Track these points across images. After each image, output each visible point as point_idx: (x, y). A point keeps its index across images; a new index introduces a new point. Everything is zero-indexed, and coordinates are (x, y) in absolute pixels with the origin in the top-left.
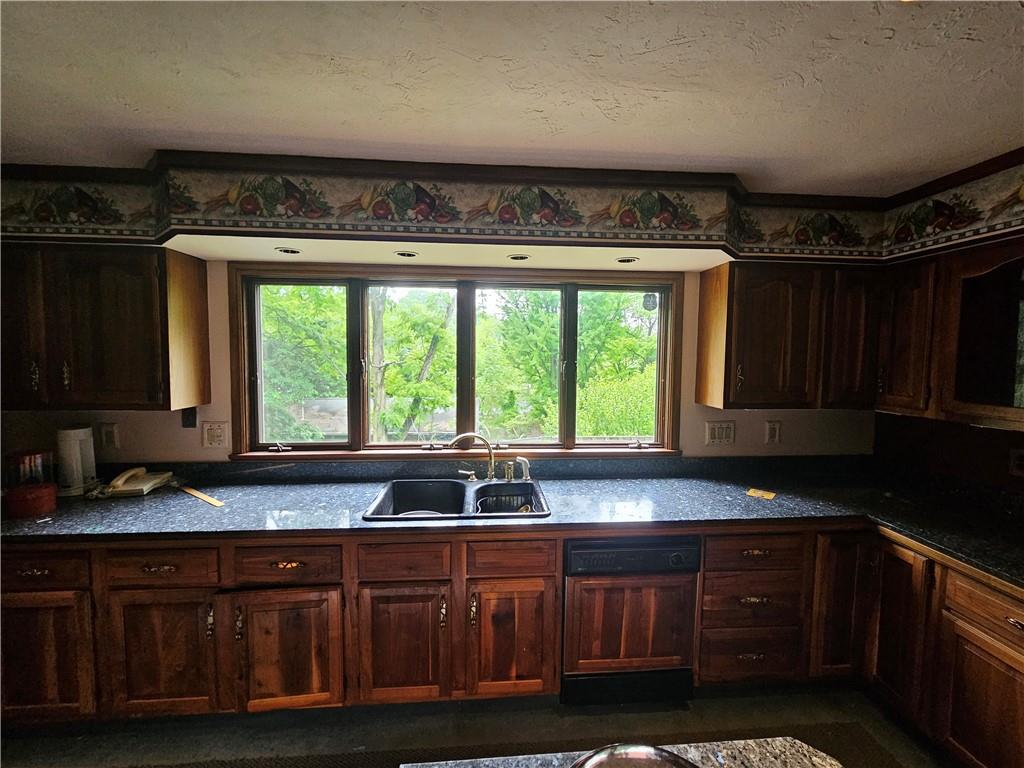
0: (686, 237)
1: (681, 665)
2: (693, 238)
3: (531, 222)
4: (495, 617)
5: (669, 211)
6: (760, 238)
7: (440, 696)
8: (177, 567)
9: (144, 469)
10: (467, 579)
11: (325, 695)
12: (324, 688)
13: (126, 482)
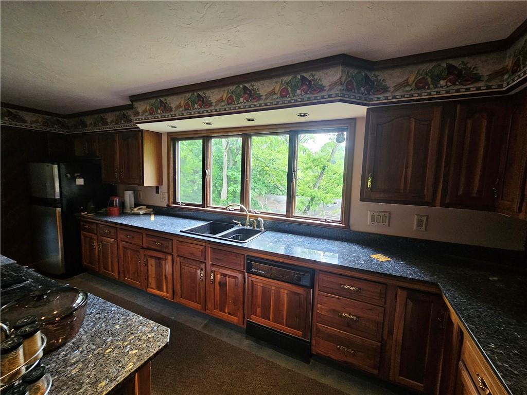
0: (316, 98)
1: (302, 337)
2: (320, 98)
3: (240, 102)
4: (220, 283)
5: (306, 84)
6: (385, 89)
7: (201, 310)
8: (133, 237)
9: (145, 207)
10: (211, 264)
11: (167, 295)
12: (167, 292)
13: (138, 210)
